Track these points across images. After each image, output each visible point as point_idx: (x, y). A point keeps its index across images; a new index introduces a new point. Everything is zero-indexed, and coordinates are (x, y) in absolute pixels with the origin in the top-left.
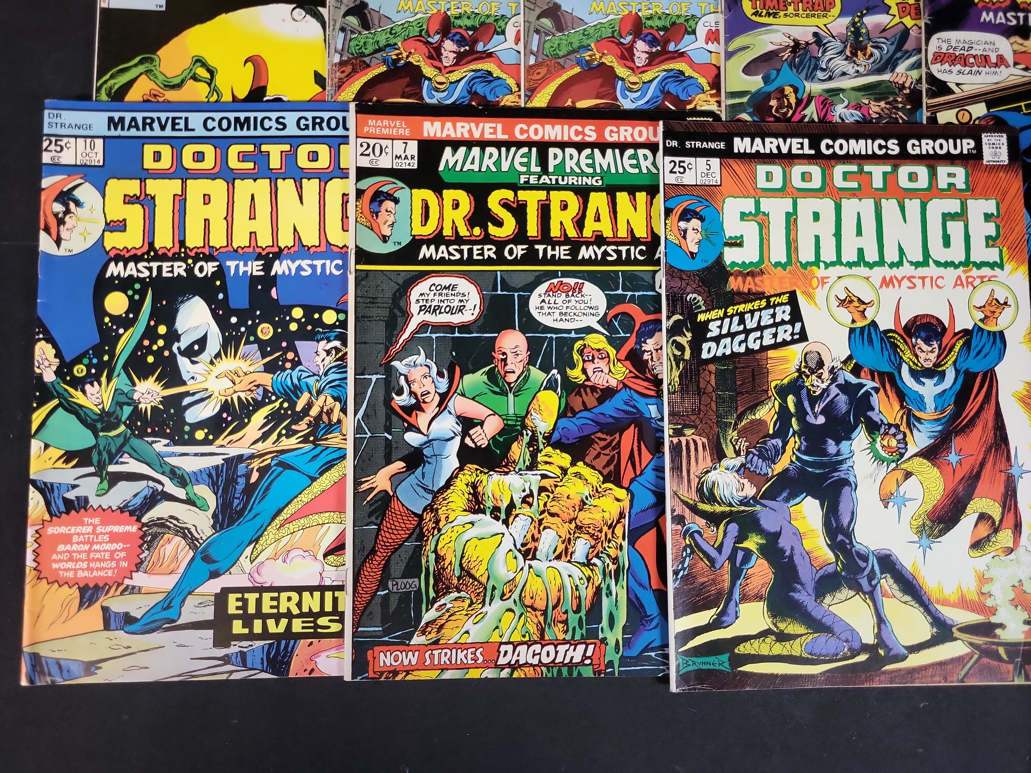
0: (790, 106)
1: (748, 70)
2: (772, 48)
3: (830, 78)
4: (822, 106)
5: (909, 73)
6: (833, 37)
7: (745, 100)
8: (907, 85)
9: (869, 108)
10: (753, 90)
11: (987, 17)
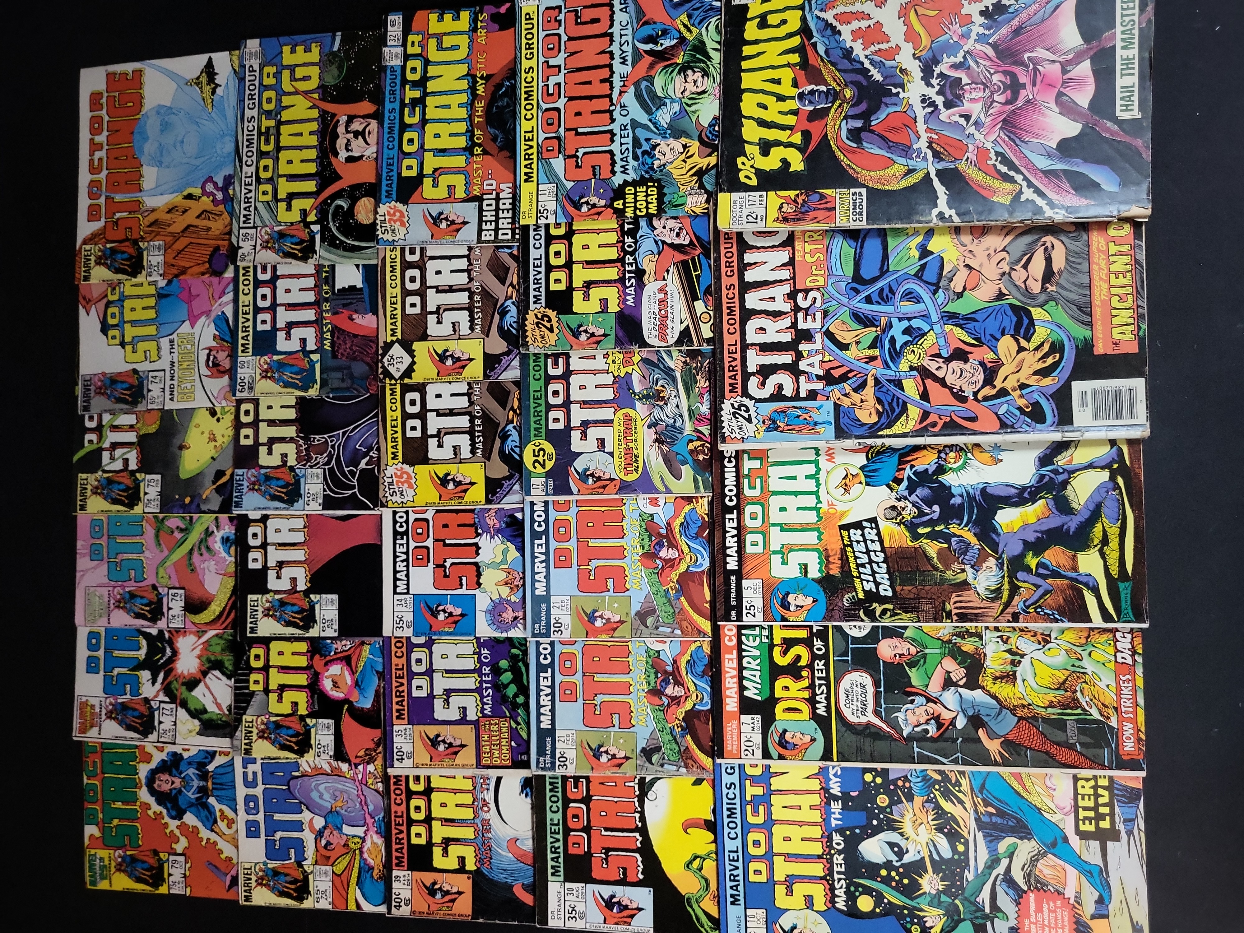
0: (703, 446)
1: (677, 476)
3: (681, 416)
4: (702, 422)
5: (674, 358)
7: (700, 478)
8: (683, 359)
9: (702, 388)
10: (692, 472)
11: (630, 302)
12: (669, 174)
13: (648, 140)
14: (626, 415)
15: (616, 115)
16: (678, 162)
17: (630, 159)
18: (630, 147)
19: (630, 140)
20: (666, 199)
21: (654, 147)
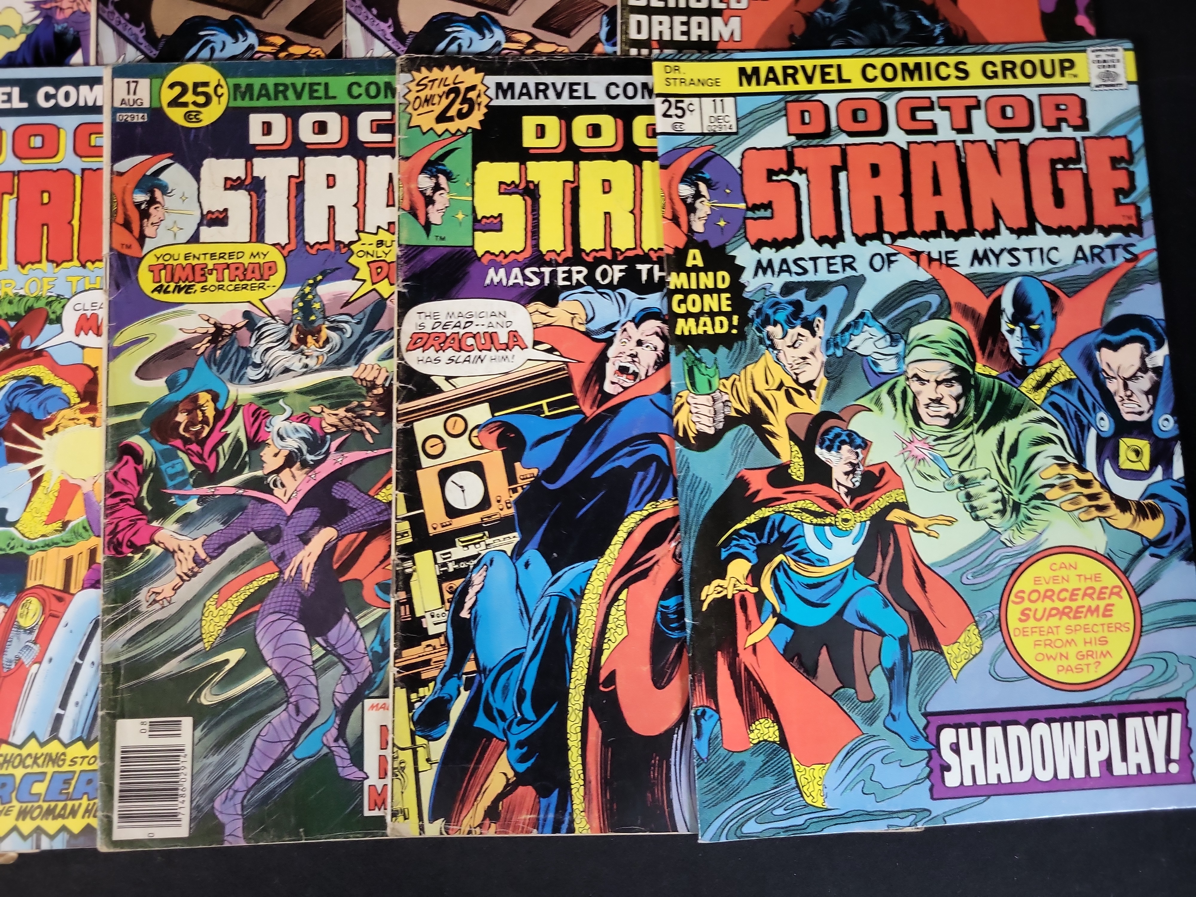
0: (205, 421)
1: (144, 372)
2: (181, 337)
3: (266, 378)
4: (252, 419)
5: (381, 363)
6: (273, 317)
7: (138, 415)
8: (379, 382)
9: (322, 419)
10: (152, 399)
11: (493, 276)
12: (754, 357)
13: (823, 311)
14: (272, 267)
15: (874, 246)
16: (778, 375)
17: (786, 277)
18: (810, 277)
19: (823, 275)
20: (705, 353)
21: (808, 325)
